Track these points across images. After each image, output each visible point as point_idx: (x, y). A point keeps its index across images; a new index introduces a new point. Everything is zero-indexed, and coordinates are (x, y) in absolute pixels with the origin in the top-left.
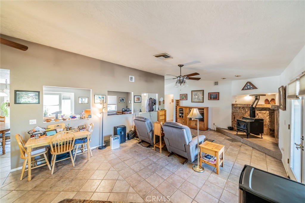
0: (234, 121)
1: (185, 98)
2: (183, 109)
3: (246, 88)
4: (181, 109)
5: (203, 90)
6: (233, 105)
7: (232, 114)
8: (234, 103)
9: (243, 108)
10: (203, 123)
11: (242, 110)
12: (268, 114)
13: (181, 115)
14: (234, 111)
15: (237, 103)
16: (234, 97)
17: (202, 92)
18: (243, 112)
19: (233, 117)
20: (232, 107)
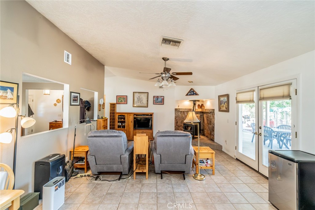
0: (177, 125)
1: (125, 101)
2: (125, 116)
3: (190, 94)
4: (121, 116)
5: (148, 93)
6: (176, 110)
7: (175, 118)
8: (177, 107)
9: (183, 112)
10: (151, 131)
11: (183, 114)
12: (199, 117)
13: (120, 124)
14: (177, 116)
15: (180, 107)
16: (177, 101)
17: (146, 94)
18: (183, 116)
19: (176, 121)
20: (175, 112)
